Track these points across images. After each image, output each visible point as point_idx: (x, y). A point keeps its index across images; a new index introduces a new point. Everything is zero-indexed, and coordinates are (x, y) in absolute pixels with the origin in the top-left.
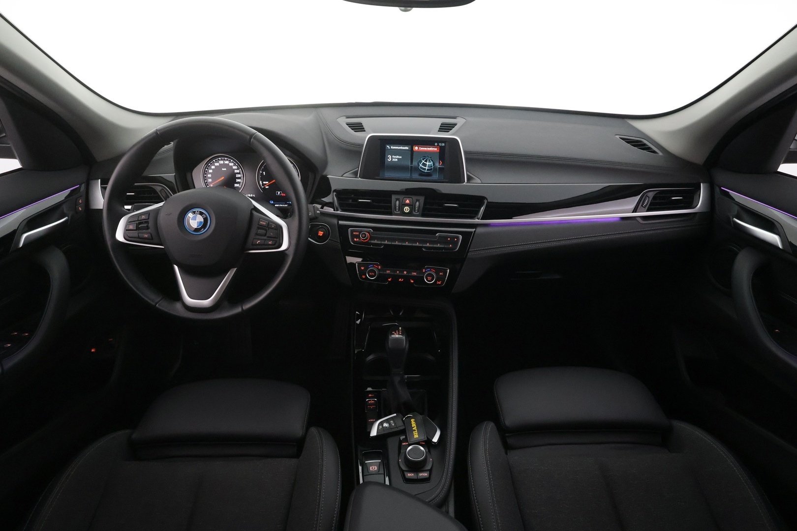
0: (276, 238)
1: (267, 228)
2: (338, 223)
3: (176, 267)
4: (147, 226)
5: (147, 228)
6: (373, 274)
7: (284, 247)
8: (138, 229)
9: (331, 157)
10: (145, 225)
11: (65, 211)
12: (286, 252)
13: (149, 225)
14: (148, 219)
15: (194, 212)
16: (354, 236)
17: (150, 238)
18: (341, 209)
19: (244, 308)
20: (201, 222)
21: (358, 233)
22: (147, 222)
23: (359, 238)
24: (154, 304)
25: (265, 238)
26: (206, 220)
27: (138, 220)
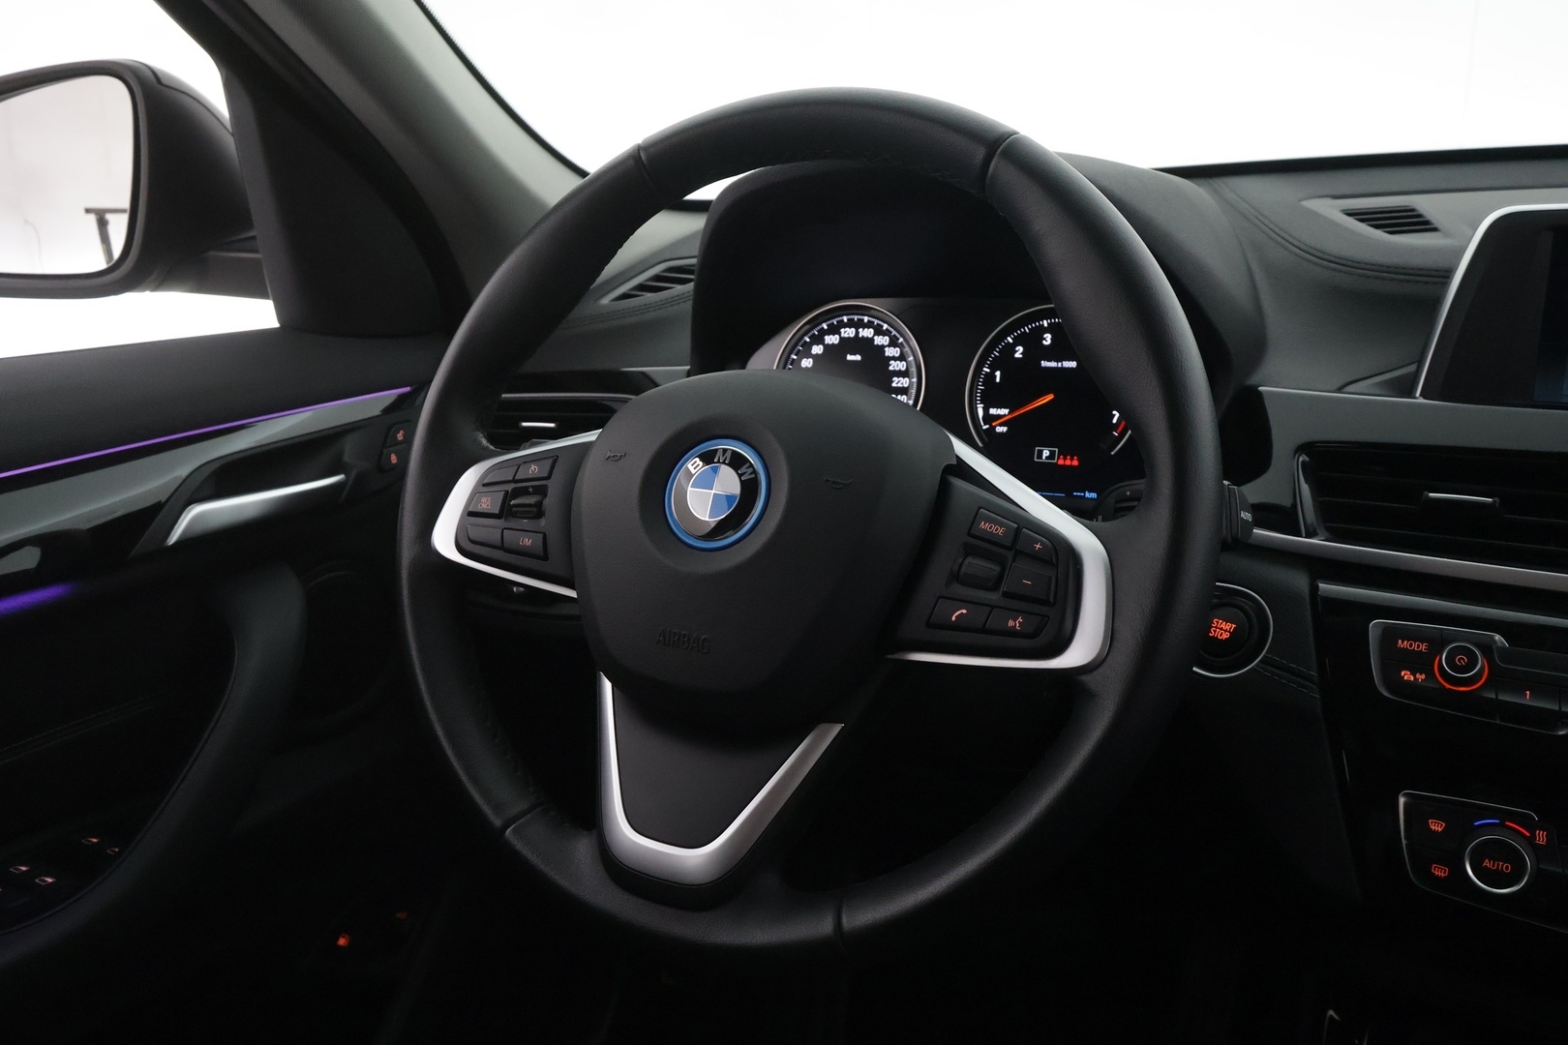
0: (1045, 603)
1: (1010, 555)
2: (1314, 589)
3: (607, 686)
4: (539, 505)
5: (538, 512)
6: (1506, 867)
7: (1077, 655)
8: (506, 512)
9: (1278, 322)
10: (531, 500)
11: (346, 458)
12: (1084, 678)
13: (546, 502)
14: (548, 478)
15: (708, 458)
16: (1394, 660)
17: (539, 550)
18: (1328, 529)
19: (845, 920)
20: (729, 498)
21: (1423, 647)
22: (542, 491)
23: (1430, 674)
24: (498, 822)
25: (993, 597)
26: (749, 488)
27: (514, 481)
